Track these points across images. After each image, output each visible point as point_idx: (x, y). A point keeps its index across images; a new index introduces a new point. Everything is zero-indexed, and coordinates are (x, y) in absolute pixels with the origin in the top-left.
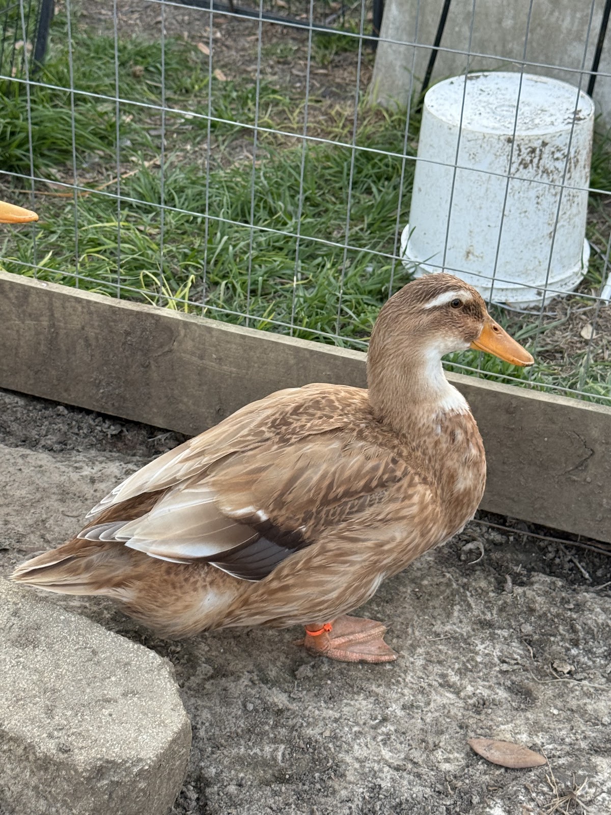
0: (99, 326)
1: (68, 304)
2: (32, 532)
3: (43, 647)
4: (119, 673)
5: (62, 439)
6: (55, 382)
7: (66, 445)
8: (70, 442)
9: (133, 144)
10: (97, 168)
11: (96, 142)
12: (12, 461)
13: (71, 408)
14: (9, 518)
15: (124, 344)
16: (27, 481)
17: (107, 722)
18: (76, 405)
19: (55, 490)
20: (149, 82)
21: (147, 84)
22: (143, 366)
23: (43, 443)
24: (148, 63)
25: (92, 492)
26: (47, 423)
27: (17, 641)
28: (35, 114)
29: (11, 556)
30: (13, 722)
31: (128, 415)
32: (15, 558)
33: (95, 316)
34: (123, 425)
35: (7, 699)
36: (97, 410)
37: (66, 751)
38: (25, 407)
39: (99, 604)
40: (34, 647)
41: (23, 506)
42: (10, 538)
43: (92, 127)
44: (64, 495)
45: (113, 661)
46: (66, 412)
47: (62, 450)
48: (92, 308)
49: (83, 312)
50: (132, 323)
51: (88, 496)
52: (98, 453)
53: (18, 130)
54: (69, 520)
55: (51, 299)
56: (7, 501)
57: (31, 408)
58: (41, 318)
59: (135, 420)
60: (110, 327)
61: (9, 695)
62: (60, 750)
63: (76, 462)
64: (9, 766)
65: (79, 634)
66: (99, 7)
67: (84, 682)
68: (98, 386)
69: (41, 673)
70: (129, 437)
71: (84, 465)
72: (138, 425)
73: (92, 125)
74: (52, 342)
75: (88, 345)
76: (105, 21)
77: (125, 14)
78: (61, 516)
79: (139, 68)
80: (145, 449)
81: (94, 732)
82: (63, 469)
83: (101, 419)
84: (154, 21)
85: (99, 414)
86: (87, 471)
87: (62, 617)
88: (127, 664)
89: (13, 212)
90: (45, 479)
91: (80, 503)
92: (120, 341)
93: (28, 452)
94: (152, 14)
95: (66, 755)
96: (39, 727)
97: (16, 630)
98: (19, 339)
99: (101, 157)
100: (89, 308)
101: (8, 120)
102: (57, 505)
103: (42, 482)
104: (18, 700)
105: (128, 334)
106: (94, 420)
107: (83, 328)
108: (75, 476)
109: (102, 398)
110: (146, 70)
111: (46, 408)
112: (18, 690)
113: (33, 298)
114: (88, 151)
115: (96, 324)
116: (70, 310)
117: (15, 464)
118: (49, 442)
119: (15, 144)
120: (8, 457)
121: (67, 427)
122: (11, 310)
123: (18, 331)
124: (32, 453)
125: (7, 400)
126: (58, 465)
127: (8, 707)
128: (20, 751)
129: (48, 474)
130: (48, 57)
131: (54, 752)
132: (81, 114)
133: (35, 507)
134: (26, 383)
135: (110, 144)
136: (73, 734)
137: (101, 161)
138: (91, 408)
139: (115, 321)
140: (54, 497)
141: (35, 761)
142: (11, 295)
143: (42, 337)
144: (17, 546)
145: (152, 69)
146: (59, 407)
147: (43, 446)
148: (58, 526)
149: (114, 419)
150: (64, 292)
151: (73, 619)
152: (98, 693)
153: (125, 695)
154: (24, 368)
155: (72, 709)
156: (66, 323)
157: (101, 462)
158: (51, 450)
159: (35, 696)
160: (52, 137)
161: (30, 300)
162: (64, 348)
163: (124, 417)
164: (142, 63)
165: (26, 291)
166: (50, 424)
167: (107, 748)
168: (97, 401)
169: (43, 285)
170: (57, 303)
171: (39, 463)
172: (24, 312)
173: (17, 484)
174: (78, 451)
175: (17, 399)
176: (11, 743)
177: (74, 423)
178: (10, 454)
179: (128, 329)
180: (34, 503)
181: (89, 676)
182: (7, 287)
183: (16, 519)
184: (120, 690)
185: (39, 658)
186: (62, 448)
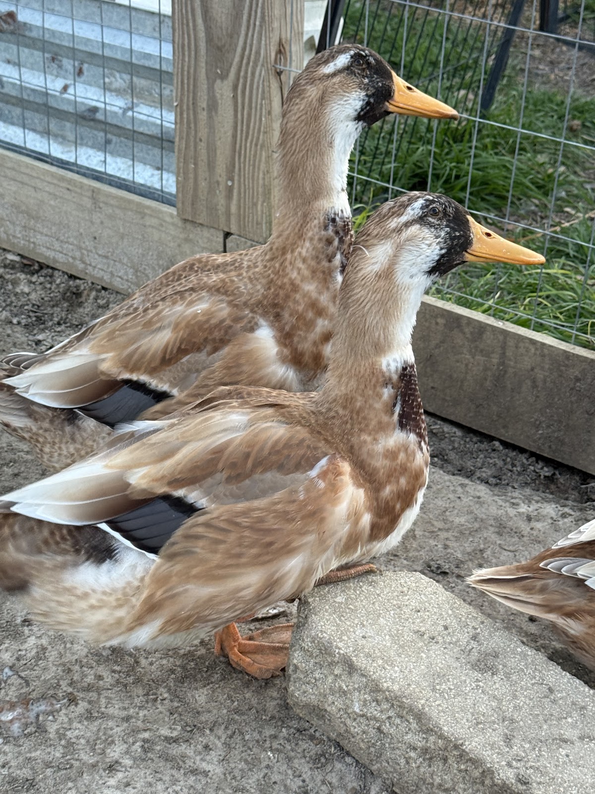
0: (549, 368)
1: (521, 345)
2: (471, 560)
3: (501, 675)
4: (575, 715)
5: (496, 474)
6: (495, 418)
7: (500, 479)
8: (504, 477)
9: (568, 195)
10: (532, 215)
11: (535, 192)
12: (452, 488)
13: (506, 445)
14: (448, 543)
15: (572, 389)
16: (466, 509)
17: (564, 763)
18: (512, 442)
19: (492, 522)
20: (585, 137)
21: (582, 138)
22: (587, 413)
23: (478, 474)
24: (585, 119)
25: (528, 529)
26: (482, 456)
27: (476, 664)
28: (477, 160)
29: (451, 580)
30: (474, 744)
31: (563, 459)
32: (454, 582)
33: (547, 359)
34: (555, 468)
35: (467, 720)
36: (533, 450)
37: (525, 783)
38: (462, 438)
39: (536, 642)
40: (493, 674)
41: (461, 533)
42: (449, 562)
43: (531, 177)
44: (501, 528)
45: (569, 702)
46: (501, 448)
47: (496, 485)
48: (546, 351)
49: (535, 354)
50: (584, 369)
51: (525, 533)
52: (533, 492)
53: (462, 174)
54: (506, 553)
55: (505, 338)
56: (446, 526)
57: (468, 440)
58: (492, 355)
59: (571, 464)
60: (561, 371)
61: (470, 716)
62: (519, 780)
63: (513, 498)
64: (461, 786)
65: (536, 669)
66: (537, 62)
67: (541, 718)
68: (538, 427)
69: (500, 701)
70: (561, 481)
71: (521, 502)
72: (572, 470)
73: (531, 174)
74: (499, 378)
75: (534, 385)
76: (543, 76)
77: (562, 70)
78: (498, 548)
79: (577, 122)
80: (577, 494)
81: (551, 770)
82: (500, 503)
83: (534, 459)
84: (590, 78)
85: (532, 454)
86: (523, 508)
87: (519, 650)
88: (583, 708)
89: (524, 254)
90: (483, 510)
91: (517, 539)
92: (568, 386)
93: (467, 481)
94: (588, 71)
95: (525, 787)
96: (498, 753)
97: (475, 655)
98: (467, 373)
99: (537, 206)
100: (542, 351)
101: (454, 164)
102: (494, 537)
103: (480, 512)
104: (478, 723)
105: (578, 380)
106: (527, 459)
107: (532, 369)
108: (512, 512)
109: (540, 439)
110: (584, 126)
111: (481, 442)
112: (478, 713)
113: (488, 334)
114: (525, 199)
115: (547, 366)
116: (522, 350)
117: (454, 491)
118: (484, 475)
119: (459, 187)
120: (448, 483)
121: (502, 463)
122: (464, 345)
123: (467, 365)
124: (470, 483)
125: (446, 429)
126: (496, 498)
127: (469, 728)
128: (477, 773)
129: (486, 506)
130: (493, 107)
131: (513, 781)
132: (522, 163)
133: (473, 536)
134: (465, 415)
135: (546, 194)
136: (531, 767)
137: (536, 209)
138: (527, 447)
139: (566, 366)
140: (492, 529)
141: (492, 787)
142: (466, 330)
143: (489, 373)
144: (456, 571)
145: (588, 124)
146: (495, 442)
147: (479, 478)
148: (496, 557)
149: (548, 462)
150: (519, 332)
151: (529, 653)
152: (555, 732)
153: (581, 738)
154: (466, 400)
155: (530, 742)
156: (516, 362)
157: (537, 502)
158: (487, 483)
159: (494, 722)
160: (495, 183)
161: (484, 336)
162: (509, 386)
163: (560, 460)
164: (579, 118)
165: (482, 328)
166: (485, 457)
167: (564, 788)
168: (534, 441)
169: (500, 324)
170: (511, 343)
171: (478, 494)
172: (476, 347)
173: (456, 511)
174: (513, 487)
175: (455, 429)
176: (469, 764)
177: (509, 459)
178: (450, 481)
179: (579, 376)
180: (473, 532)
181: (546, 712)
182: (464, 322)
183: (455, 544)
184: (577, 733)
185: (497, 685)
186: (497, 482)
